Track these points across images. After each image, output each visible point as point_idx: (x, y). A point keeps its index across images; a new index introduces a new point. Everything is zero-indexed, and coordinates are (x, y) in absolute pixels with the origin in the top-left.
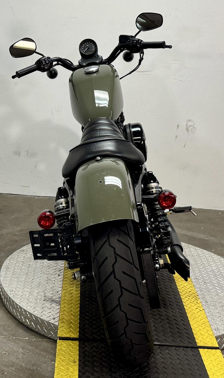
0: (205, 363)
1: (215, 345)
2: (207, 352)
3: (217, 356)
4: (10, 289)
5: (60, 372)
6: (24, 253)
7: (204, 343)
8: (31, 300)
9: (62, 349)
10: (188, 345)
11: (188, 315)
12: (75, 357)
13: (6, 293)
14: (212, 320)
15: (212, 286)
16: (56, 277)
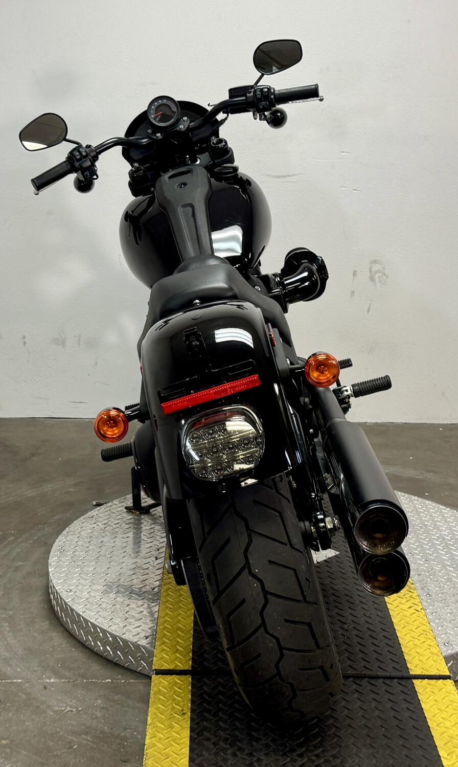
0: (423, 706)
1: (444, 672)
2: (428, 686)
3: (447, 692)
4: (66, 587)
5: (157, 733)
6: (93, 522)
7: (422, 670)
8: (104, 606)
9: (160, 691)
10: (393, 674)
11: (395, 620)
12: (184, 706)
13: (60, 596)
14: (438, 627)
15: (439, 566)
16: (152, 562)
